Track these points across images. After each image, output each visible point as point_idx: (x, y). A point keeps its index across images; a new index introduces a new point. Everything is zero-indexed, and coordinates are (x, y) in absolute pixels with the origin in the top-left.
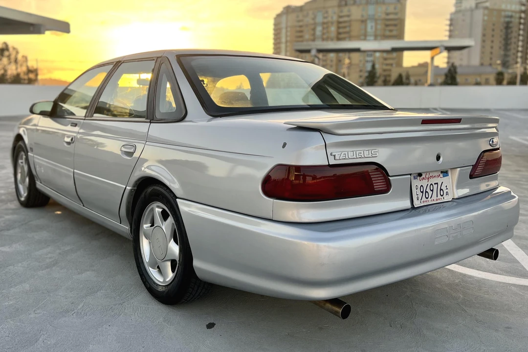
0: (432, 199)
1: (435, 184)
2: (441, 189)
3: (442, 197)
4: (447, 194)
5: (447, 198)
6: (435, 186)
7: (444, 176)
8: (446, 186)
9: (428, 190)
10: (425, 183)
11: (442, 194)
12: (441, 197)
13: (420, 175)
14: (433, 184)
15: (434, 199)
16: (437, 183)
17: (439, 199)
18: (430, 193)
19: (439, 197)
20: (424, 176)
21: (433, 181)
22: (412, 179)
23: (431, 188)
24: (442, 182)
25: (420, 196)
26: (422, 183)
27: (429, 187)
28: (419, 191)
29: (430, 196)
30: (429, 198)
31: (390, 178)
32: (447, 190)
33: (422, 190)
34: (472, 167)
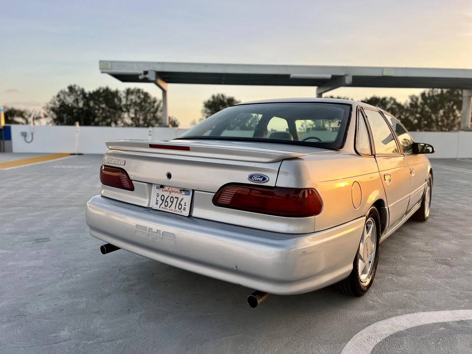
0: (171, 208)
1: (176, 198)
2: (180, 204)
3: (180, 211)
4: (184, 209)
5: (184, 213)
6: (175, 200)
7: (185, 194)
8: (185, 203)
9: (168, 200)
10: (166, 194)
11: (180, 208)
13: (162, 187)
14: (174, 198)
15: (173, 209)
16: (178, 198)
17: (177, 211)
18: (170, 203)
19: (177, 209)
20: (166, 188)
21: (174, 195)
22: (154, 188)
23: (172, 200)
24: (183, 199)
25: (160, 202)
26: (164, 193)
27: (169, 198)
28: (159, 199)
29: (169, 206)
30: (168, 207)
31: (133, 182)
32: (185, 207)
33: (163, 199)
34: (214, 194)
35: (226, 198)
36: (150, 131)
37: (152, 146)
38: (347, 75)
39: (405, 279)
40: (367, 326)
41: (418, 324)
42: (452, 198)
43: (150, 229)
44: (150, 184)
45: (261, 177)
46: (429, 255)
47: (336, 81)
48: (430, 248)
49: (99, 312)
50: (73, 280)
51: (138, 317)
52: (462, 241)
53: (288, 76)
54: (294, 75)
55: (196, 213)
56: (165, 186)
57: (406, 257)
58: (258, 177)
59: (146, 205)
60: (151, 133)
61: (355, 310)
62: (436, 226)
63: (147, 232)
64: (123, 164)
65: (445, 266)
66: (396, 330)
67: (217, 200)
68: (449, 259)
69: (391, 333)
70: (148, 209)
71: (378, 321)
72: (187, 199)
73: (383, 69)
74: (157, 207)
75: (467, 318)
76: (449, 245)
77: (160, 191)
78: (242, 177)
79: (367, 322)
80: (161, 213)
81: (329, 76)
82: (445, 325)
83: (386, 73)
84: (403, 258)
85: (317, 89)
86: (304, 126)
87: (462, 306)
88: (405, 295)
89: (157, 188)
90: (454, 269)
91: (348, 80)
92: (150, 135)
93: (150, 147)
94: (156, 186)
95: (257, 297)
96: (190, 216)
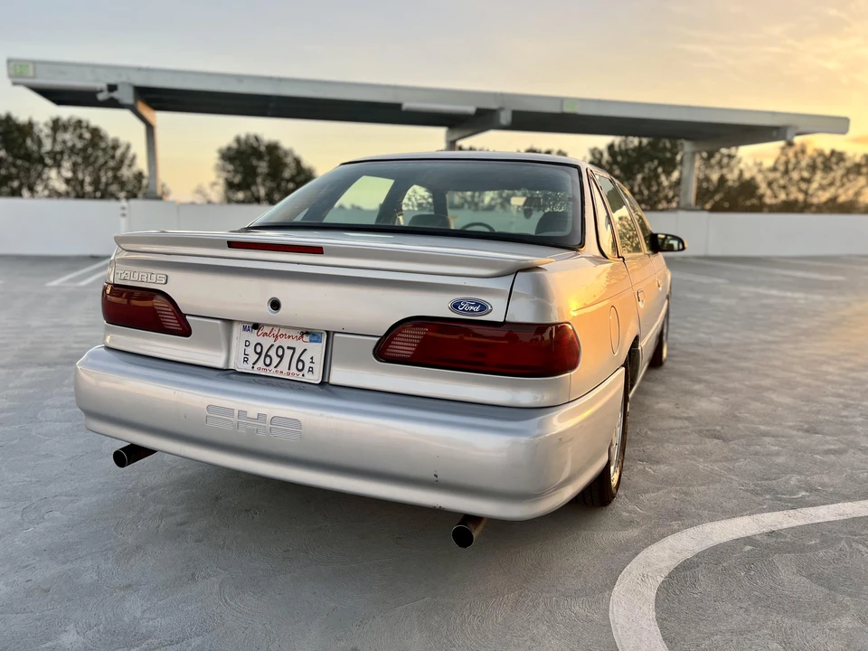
0: (279, 369)
1: (289, 348)
2: (299, 360)
3: (301, 373)
4: (311, 370)
5: (309, 378)
6: (288, 353)
7: (311, 341)
8: (312, 358)
9: (272, 353)
10: (267, 342)
11: (300, 368)
12: (298, 373)
13: (256, 326)
14: (286, 348)
15: (283, 370)
16: (294, 349)
17: (293, 374)
18: (275, 360)
19: (293, 369)
20: (266, 330)
21: (285, 343)
22: (237, 329)
23: (280, 353)
24: (305, 350)
25: (253, 357)
26: (261, 340)
27: (274, 349)
28: (250, 350)
29: (274, 363)
30: (272, 367)
31: (187, 317)
32: (312, 365)
33: (259, 350)
34: (377, 339)
35: (403, 347)
36: (123, 208)
37: (233, 245)
38: (502, 109)
39: (664, 468)
40: (634, 557)
41: (710, 544)
42: (688, 325)
43: (242, 414)
44: (229, 322)
45: (477, 304)
46: (687, 423)
47: (482, 119)
48: (683, 412)
49: (130, 586)
50: (47, 524)
51: (217, 586)
52: (726, 397)
53: (397, 106)
54: (409, 104)
55: (339, 376)
56: (263, 325)
57: (652, 430)
58: (470, 305)
59: (220, 364)
60: (126, 212)
61: (605, 531)
62: (682, 374)
63: (235, 419)
64: (164, 282)
65: (716, 441)
66: (681, 558)
67: (385, 350)
68: (718, 428)
69: (673, 564)
70: (227, 373)
71: (647, 545)
72: (316, 350)
73: (562, 100)
74: (247, 368)
75: (780, 527)
76: (709, 405)
77: (253, 337)
78: (437, 306)
79: (632, 550)
80: (257, 378)
81: (471, 109)
82: (749, 540)
83: (568, 109)
84: (649, 433)
85: (447, 132)
86: (413, 199)
87: (765, 507)
88: (674, 496)
89: (244, 328)
90: (732, 444)
91: (505, 118)
92: (124, 215)
93: (229, 247)
94: (241, 326)
95: (470, 527)
96: (324, 384)
